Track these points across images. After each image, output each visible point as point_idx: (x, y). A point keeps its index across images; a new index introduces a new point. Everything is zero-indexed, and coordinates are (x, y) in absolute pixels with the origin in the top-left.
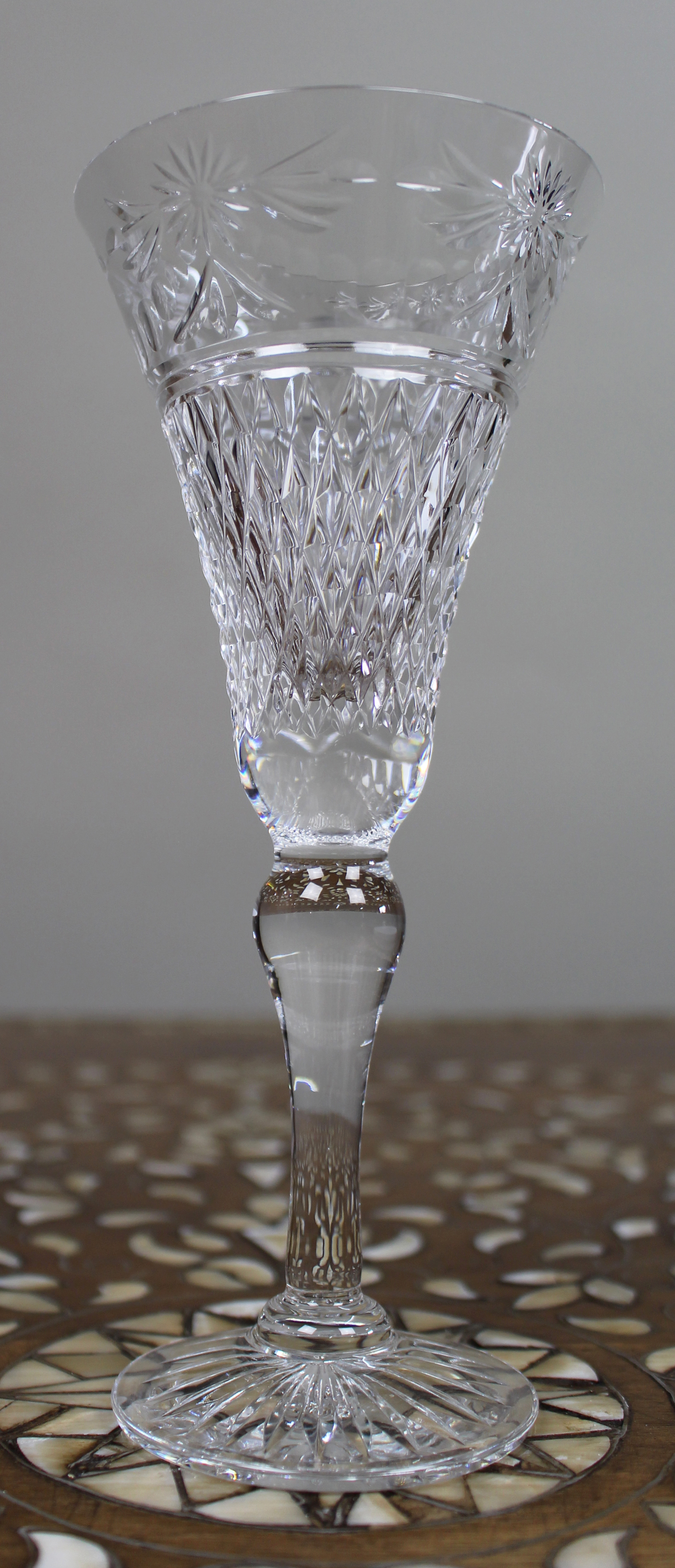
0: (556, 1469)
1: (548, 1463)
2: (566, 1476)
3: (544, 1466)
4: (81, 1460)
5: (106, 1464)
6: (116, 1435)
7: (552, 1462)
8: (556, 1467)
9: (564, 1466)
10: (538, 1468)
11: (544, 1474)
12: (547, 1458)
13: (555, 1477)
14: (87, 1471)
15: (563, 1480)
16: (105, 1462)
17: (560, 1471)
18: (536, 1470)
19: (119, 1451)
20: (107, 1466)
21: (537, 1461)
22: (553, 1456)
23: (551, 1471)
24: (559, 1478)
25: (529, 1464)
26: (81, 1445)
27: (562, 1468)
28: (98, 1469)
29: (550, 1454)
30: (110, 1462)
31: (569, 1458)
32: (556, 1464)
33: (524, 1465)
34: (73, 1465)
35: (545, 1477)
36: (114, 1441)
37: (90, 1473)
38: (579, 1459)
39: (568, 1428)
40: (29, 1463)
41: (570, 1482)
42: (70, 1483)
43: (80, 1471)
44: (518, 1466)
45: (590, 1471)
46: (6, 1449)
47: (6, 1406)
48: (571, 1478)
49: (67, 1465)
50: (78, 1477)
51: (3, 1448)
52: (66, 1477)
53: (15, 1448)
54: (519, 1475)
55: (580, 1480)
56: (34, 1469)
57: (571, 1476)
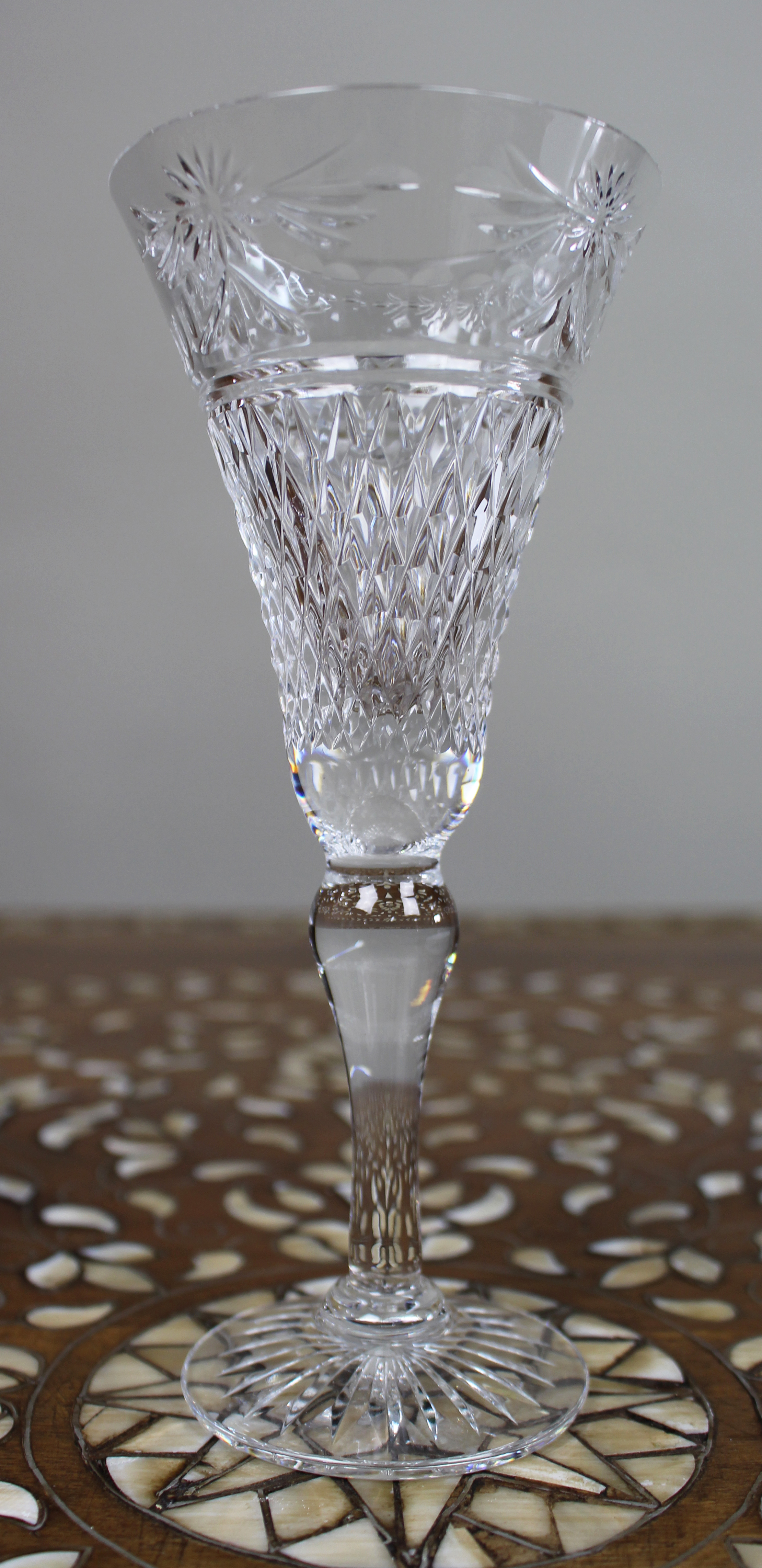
0: (641, 1498)
1: (633, 1490)
2: (652, 1506)
3: (629, 1493)
4: (169, 1487)
5: (194, 1492)
6: (205, 1454)
7: (638, 1489)
8: (641, 1495)
9: (650, 1494)
10: (623, 1497)
11: (630, 1503)
12: (632, 1483)
13: (640, 1508)
14: (175, 1500)
15: (648, 1511)
16: (193, 1489)
17: (645, 1500)
18: (622, 1499)
19: (207, 1474)
20: (196, 1494)
21: (622, 1488)
22: (638, 1481)
23: (636, 1501)
24: (645, 1509)
25: (614, 1490)
26: (169, 1466)
27: (647, 1496)
28: (186, 1498)
29: (636, 1478)
30: (198, 1489)
31: (654, 1484)
32: (642, 1491)
33: (610, 1492)
34: (161, 1493)
35: (630, 1507)
36: (204, 1461)
37: (178, 1504)
38: (664, 1484)
39: (654, 1444)
40: (118, 1490)
41: (654, 1515)
42: (158, 1516)
43: (168, 1501)
44: (604, 1494)
45: (675, 1500)
46: (94, 1473)
47: (97, 1415)
48: (656, 1509)
49: (155, 1493)
50: (166, 1508)
51: (92, 1470)
52: (153, 1508)
53: (104, 1471)
54: (605, 1504)
55: (664, 1512)
56: (123, 1498)
57: (655, 1506)
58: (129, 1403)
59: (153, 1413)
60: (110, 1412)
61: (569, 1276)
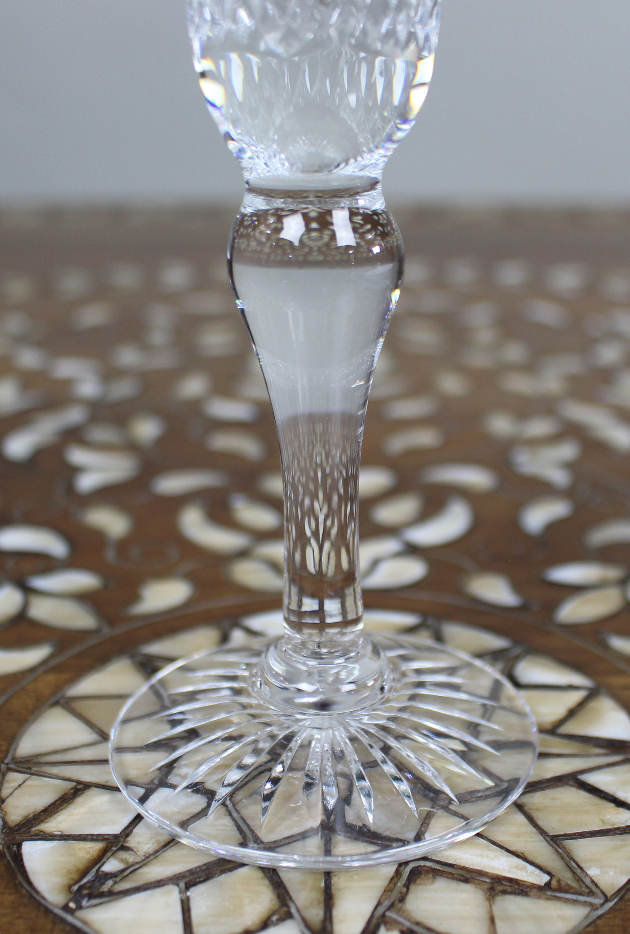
0: (587, 891)
1: (579, 880)
2: (598, 901)
3: (574, 884)
4: (85, 880)
5: (112, 886)
6: (127, 835)
7: (584, 880)
8: (587, 887)
9: (596, 885)
10: (566, 889)
11: (574, 897)
12: (578, 871)
13: (585, 903)
14: (91, 896)
15: (594, 907)
16: (110, 883)
17: (591, 893)
18: (566, 892)
19: (127, 862)
20: (112, 889)
21: (567, 878)
22: (585, 869)
23: (581, 894)
24: (591, 904)
25: (559, 881)
26: (88, 853)
27: (593, 888)
28: (102, 895)
29: (582, 865)
30: (115, 883)
31: (601, 872)
32: (588, 881)
33: (554, 883)
34: (75, 888)
35: (575, 902)
36: (125, 844)
37: (94, 902)
38: (612, 873)
39: (603, 821)
40: (30, 883)
41: (600, 912)
42: (69, 918)
43: (83, 897)
44: (548, 885)
45: (622, 893)
46: (8, 861)
47: (20, 786)
48: (602, 904)
49: (70, 887)
50: (80, 907)
51: (6, 857)
52: (66, 908)
53: (18, 858)
54: (549, 898)
55: (611, 909)
56: (35, 895)
57: (602, 901)
58: (55, 770)
59: (79, 782)
60: (35, 782)
61: (523, 608)
